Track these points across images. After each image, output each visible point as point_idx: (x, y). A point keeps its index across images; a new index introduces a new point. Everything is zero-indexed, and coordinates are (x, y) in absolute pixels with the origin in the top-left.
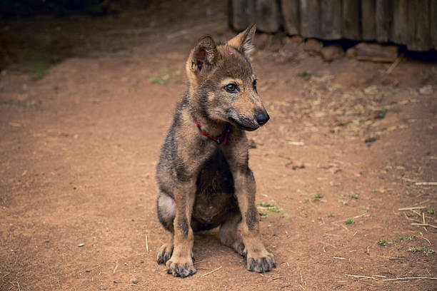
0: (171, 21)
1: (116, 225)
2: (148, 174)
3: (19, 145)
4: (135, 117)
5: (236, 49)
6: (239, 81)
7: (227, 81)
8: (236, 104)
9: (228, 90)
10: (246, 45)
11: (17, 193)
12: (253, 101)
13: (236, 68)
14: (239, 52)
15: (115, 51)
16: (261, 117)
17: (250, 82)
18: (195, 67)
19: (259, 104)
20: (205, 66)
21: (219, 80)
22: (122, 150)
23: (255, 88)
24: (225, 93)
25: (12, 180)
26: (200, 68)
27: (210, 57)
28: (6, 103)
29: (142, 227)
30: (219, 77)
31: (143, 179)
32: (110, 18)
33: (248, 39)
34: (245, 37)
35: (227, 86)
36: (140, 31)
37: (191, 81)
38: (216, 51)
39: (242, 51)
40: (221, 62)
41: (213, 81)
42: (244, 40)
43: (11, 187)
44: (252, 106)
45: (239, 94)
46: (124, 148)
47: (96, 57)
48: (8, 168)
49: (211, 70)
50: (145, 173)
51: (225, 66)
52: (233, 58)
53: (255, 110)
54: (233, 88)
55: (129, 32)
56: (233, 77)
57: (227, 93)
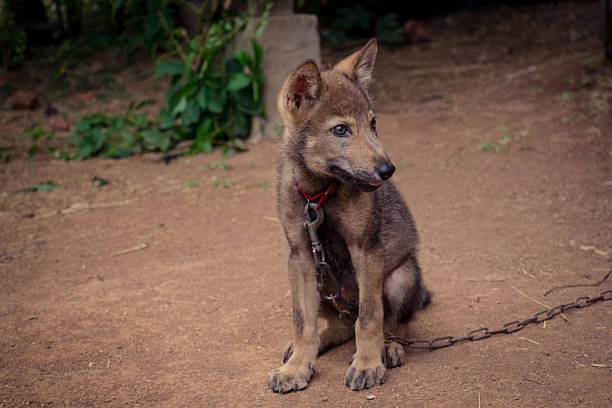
0: (511, 52)
1: (430, 375)
2: (478, 295)
3: (278, 251)
4: (457, 205)
5: (347, 76)
6: (350, 120)
7: (334, 121)
8: (348, 152)
9: (336, 134)
10: (360, 71)
11: (278, 325)
12: (371, 148)
13: (345, 102)
14: (351, 80)
15: (424, 100)
16: (384, 169)
17: (366, 122)
18: (292, 104)
19: (380, 151)
20: (304, 102)
21: (323, 120)
22: (436, 257)
23: (373, 129)
24: (332, 137)
25: (269, 305)
26: (298, 105)
27: (313, 90)
28: (259, 186)
29: (471, 378)
30: (322, 116)
31: (472, 304)
32: (415, 50)
33: (362, 62)
34: (359, 59)
35: (335, 128)
36: (464, 68)
37: (286, 123)
38: (320, 79)
39: (355, 78)
40: (326, 95)
41: (314, 121)
42: (357, 64)
43: (269, 315)
44: (371, 153)
45: (351, 137)
46: (439, 254)
47: (394, 112)
48: (263, 286)
49: (312, 106)
50: (475, 294)
51: (331, 100)
52: (343, 89)
53: (374, 159)
54: (343, 130)
55: (445, 70)
56: (341, 115)
57: (334, 137)
